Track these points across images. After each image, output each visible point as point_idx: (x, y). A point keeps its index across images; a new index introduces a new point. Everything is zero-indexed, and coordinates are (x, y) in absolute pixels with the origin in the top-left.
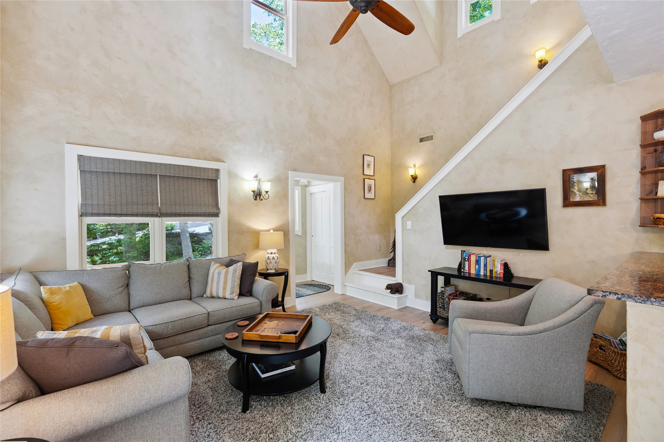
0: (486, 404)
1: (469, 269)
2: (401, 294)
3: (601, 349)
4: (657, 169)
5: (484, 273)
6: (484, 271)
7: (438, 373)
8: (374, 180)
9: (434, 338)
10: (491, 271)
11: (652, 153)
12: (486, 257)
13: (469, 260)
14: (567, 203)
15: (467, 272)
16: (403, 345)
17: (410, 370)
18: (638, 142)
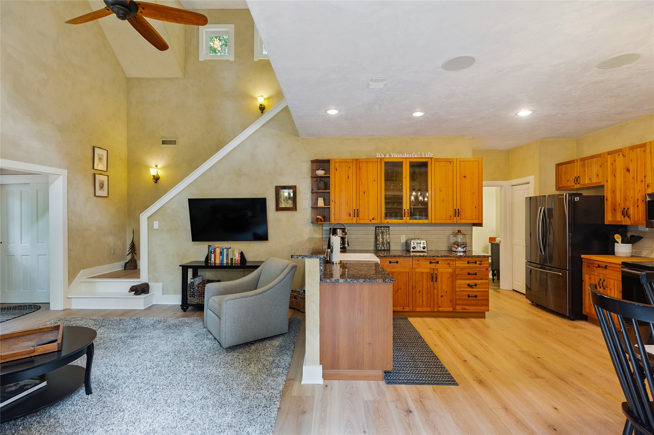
0: (236, 349)
1: (215, 260)
2: (148, 293)
3: (295, 298)
4: (317, 191)
5: (227, 261)
6: (227, 260)
7: (198, 343)
8: (107, 177)
9: (189, 321)
10: (232, 259)
11: (316, 182)
12: (228, 249)
13: (215, 252)
14: (278, 209)
15: (213, 262)
16: (162, 334)
17: (175, 349)
18: (310, 175)
